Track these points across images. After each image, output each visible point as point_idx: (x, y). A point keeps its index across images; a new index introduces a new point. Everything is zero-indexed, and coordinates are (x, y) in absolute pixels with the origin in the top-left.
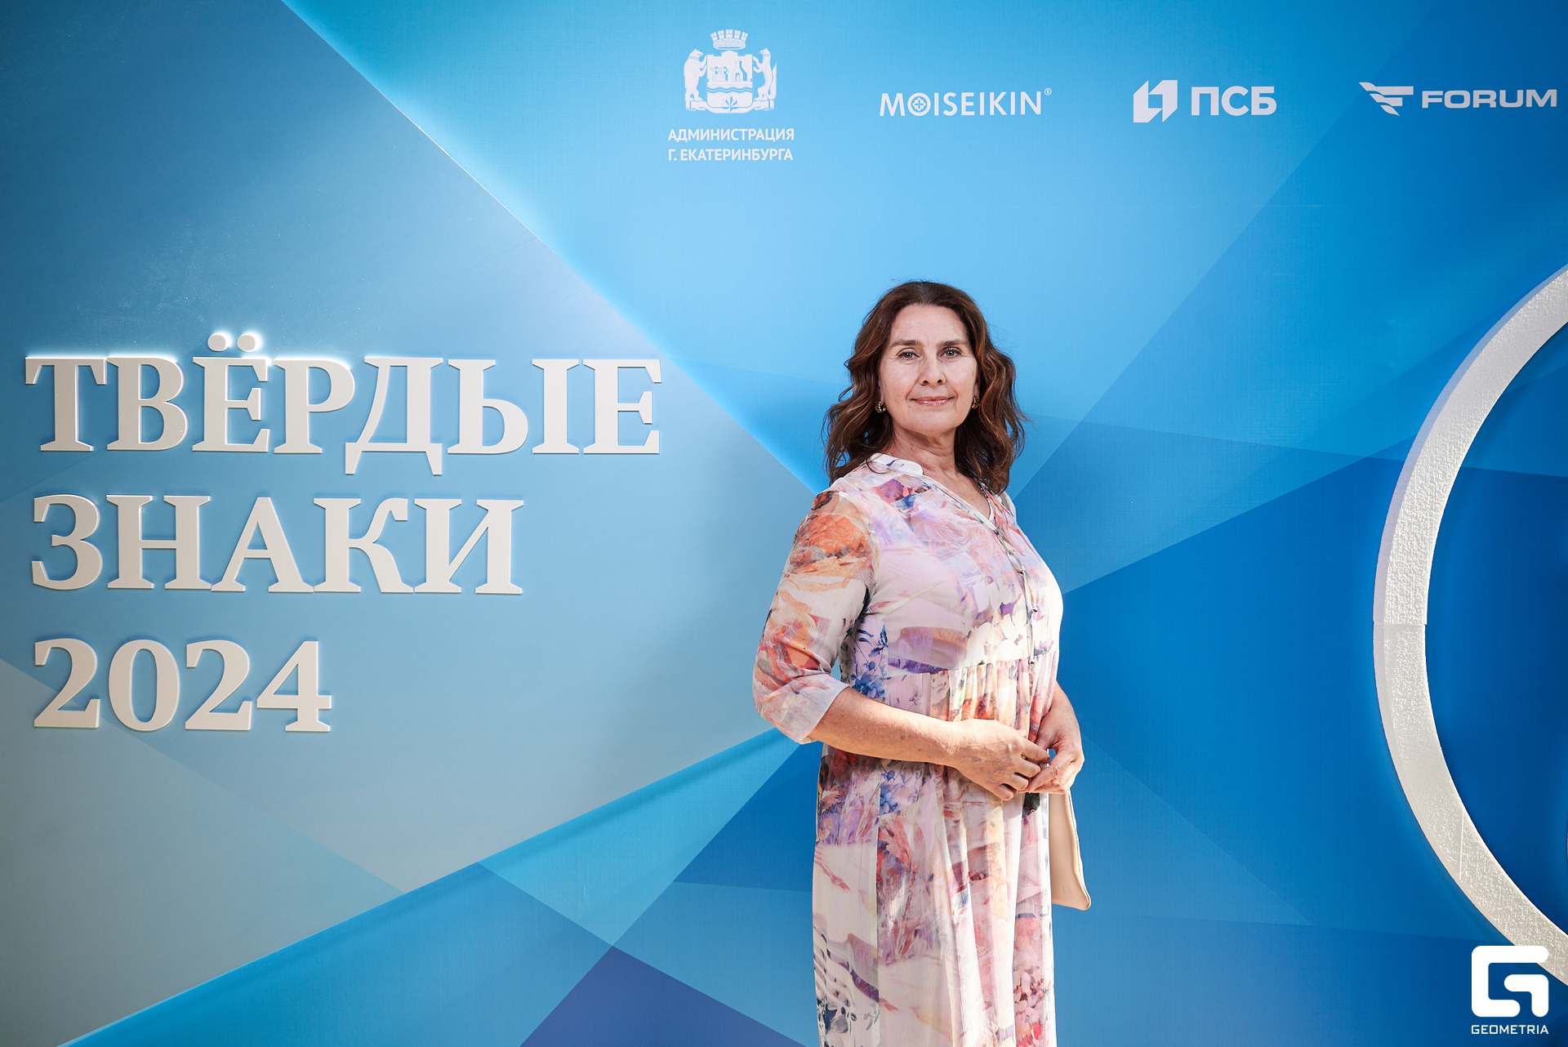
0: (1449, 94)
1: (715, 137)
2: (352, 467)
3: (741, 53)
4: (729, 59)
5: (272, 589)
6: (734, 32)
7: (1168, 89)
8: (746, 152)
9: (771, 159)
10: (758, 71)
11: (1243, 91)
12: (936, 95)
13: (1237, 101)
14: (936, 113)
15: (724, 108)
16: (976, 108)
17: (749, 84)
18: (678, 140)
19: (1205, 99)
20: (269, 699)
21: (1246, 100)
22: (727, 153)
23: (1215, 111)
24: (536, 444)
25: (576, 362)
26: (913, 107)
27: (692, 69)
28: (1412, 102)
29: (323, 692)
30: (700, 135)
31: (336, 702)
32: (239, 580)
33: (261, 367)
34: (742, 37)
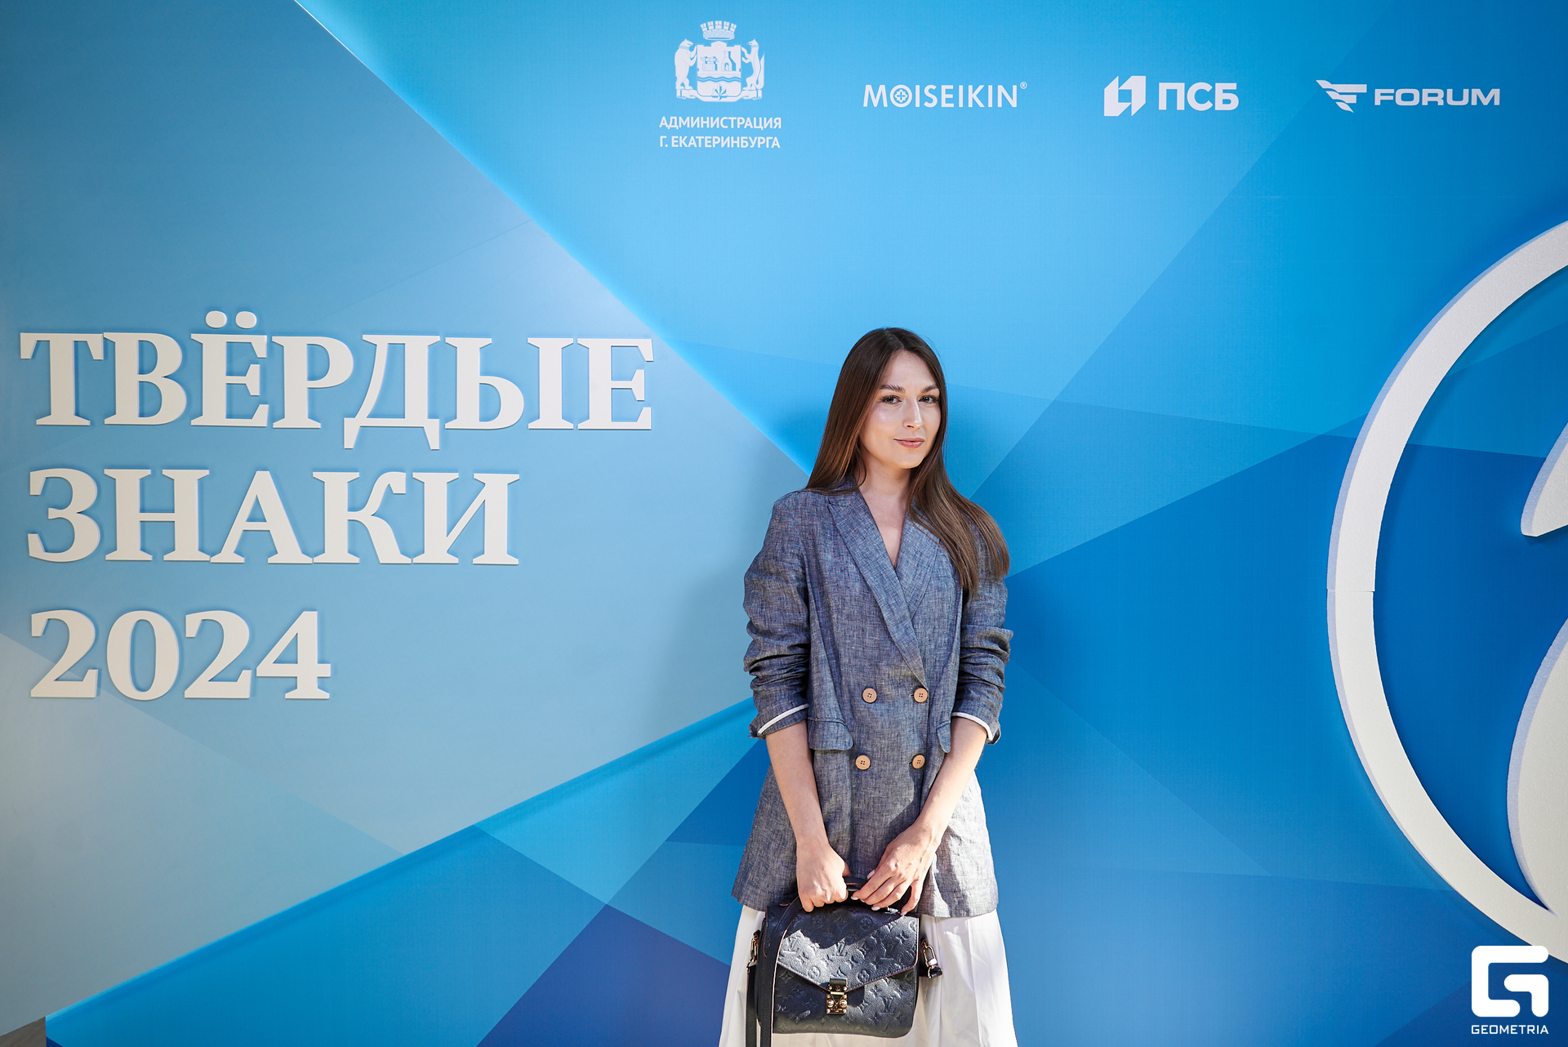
0: (1400, 92)
1: (705, 125)
2: (350, 441)
3: (730, 43)
4: (719, 50)
5: (271, 560)
6: (723, 23)
7: (1137, 85)
8: (735, 139)
9: (759, 146)
10: (747, 62)
11: (1207, 87)
12: (918, 87)
13: (1201, 96)
14: (918, 105)
15: (714, 97)
16: (955, 100)
17: (738, 74)
18: (669, 127)
19: (1172, 94)
20: (267, 668)
21: (1210, 96)
22: (717, 140)
23: (1181, 106)
24: (532, 420)
25: (571, 341)
26: (895, 99)
27: (683, 58)
28: (1365, 99)
29: (321, 661)
30: (691, 122)
31: (334, 670)
32: (238, 552)
33: (260, 344)
34: (731, 29)
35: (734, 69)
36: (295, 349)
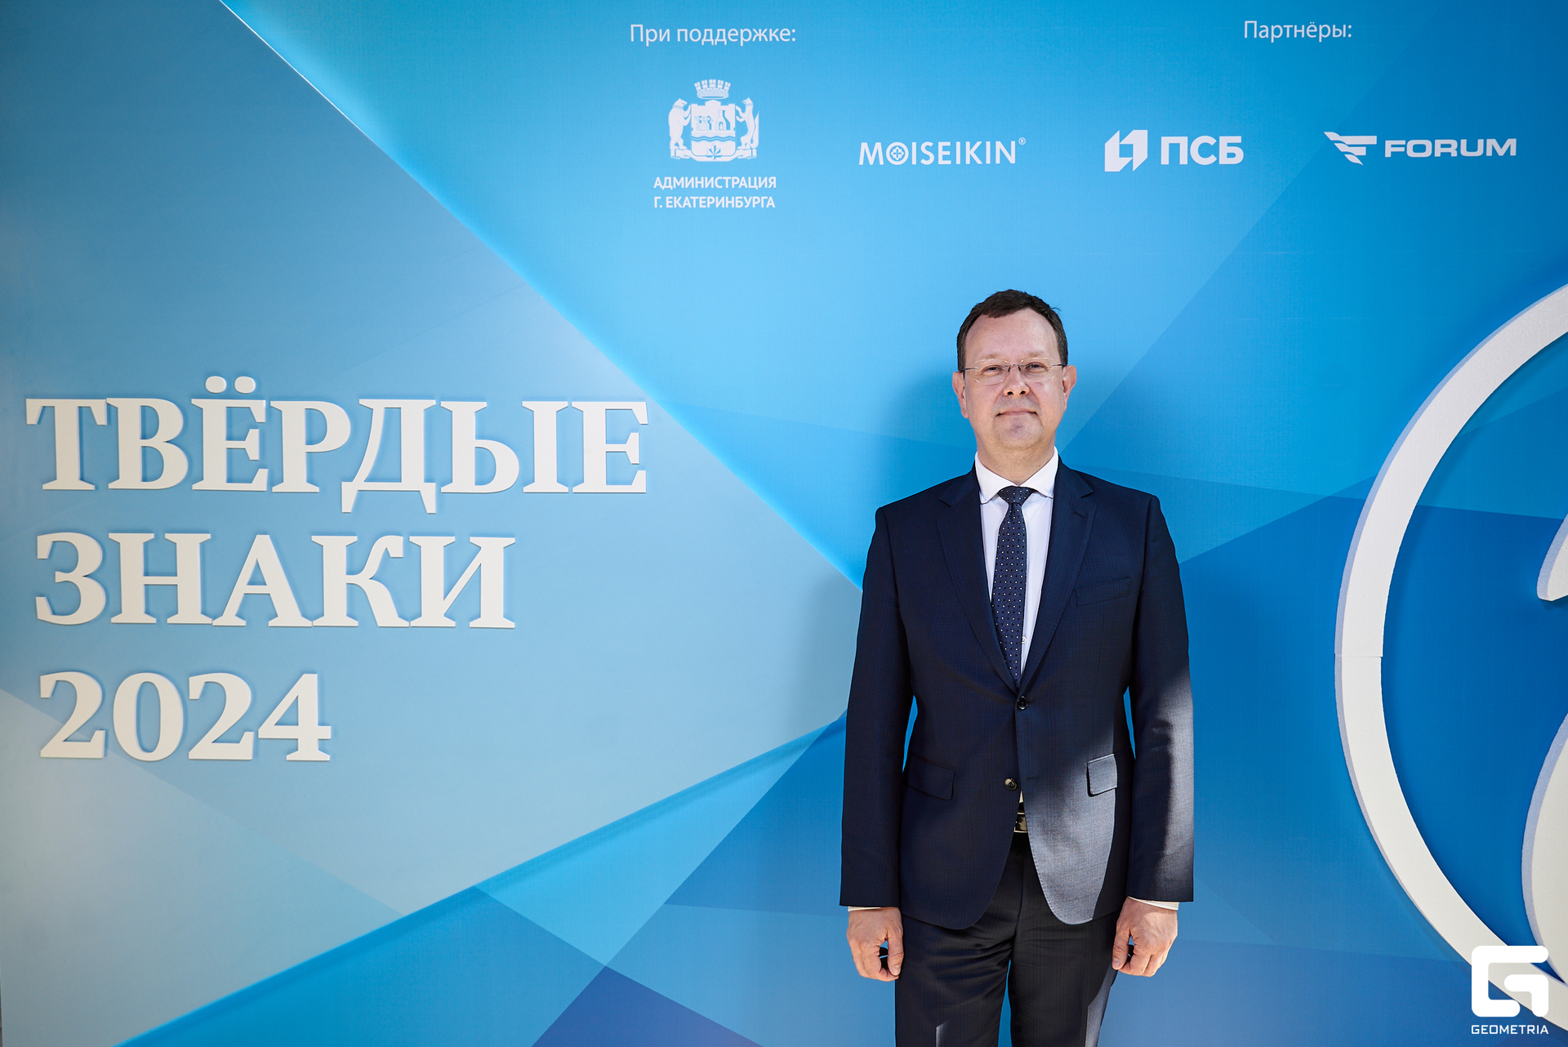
0: (1412, 143)
1: (699, 185)
2: (348, 505)
3: (724, 102)
4: (713, 109)
5: (271, 623)
6: (717, 82)
7: (1139, 139)
9: (754, 206)
10: (741, 120)
11: (1211, 141)
12: (914, 144)
13: (1205, 150)
14: (914, 162)
15: (708, 156)
16: (952, 157)
17: (732, 133)
18: (663, 187)
19: (1174, 148)
20: (269, 730)
21: (1213, 150)
22: (711, 200)
23: (1183, 160)
24: (526, 484)
25: (565, 404)
26: (891, 156)
27: (677, 118)
28: (1375, 151)
29: (322, 723)
30: (684, 182)
31: (335, 732)
32: (239, 615)
33: (258, 409)
34: (725, 87)
35: (728, 128)
36: (293, 413)
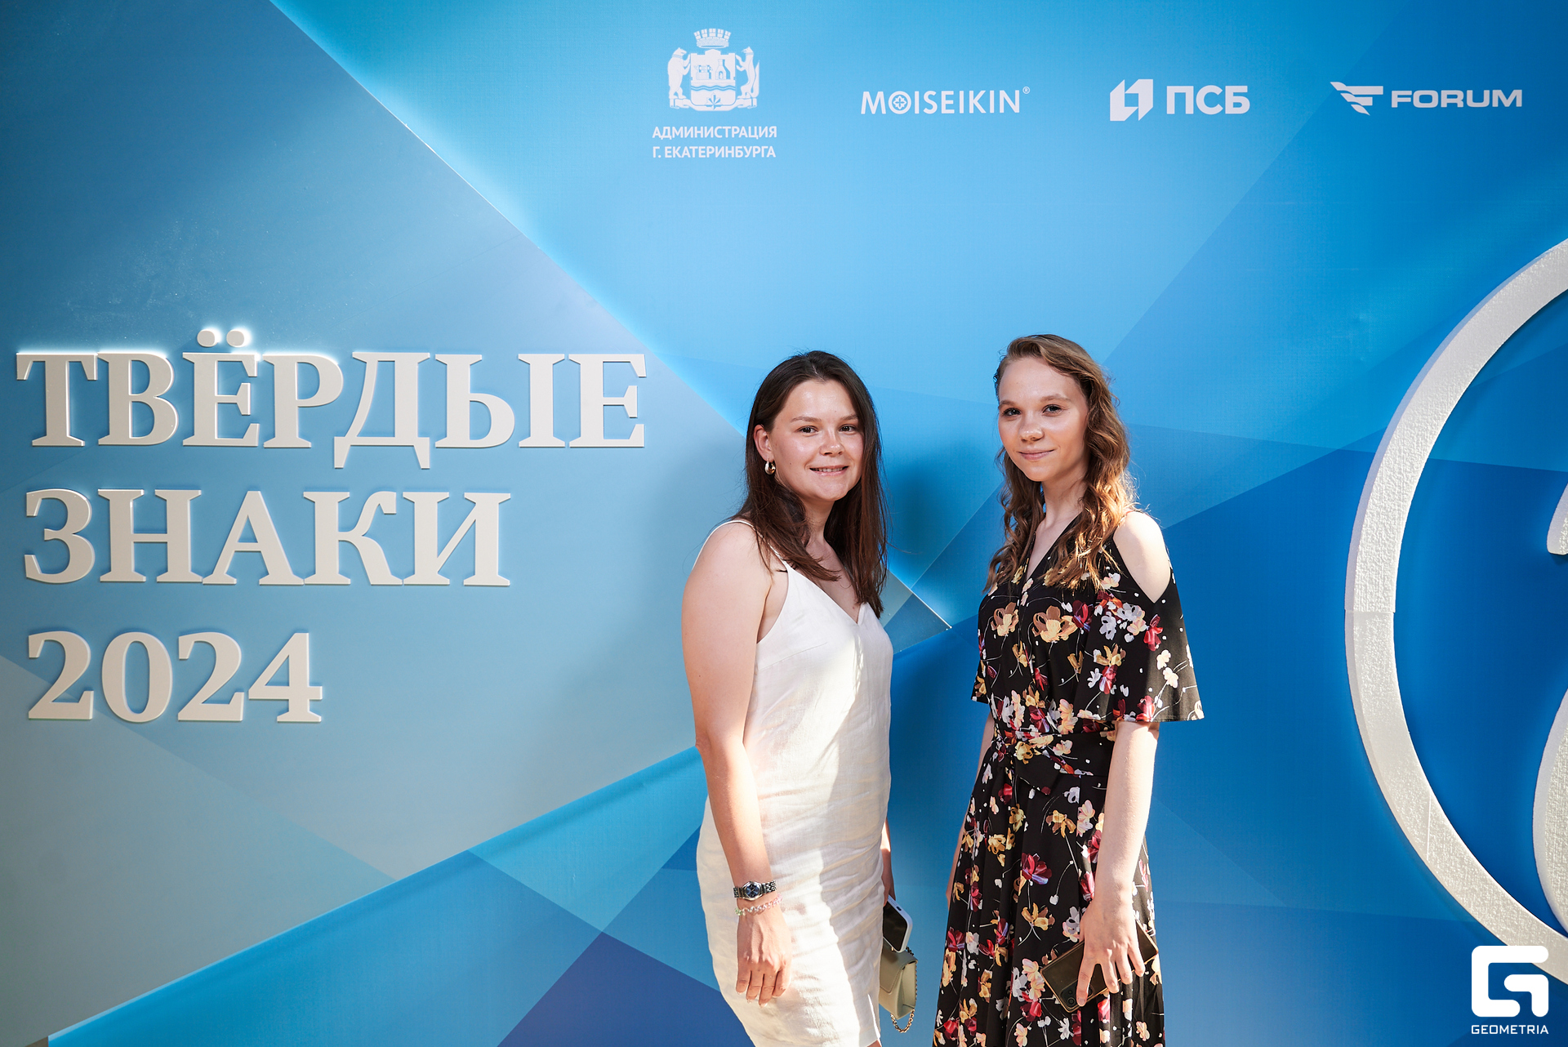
0: (1418, 94)
1: (699, 135)
2: (340, 460)
3: (724, 51)
4: (713, 58)
5: (263, 581)
6: (717, 31)
7: (1144, 88)
8: (730, 149)
9: (754, 156)
10: (741, 70)
11: (1217, 90)
12: (917, 94)
13: (1211, 100)
14: (917, 111)
15: (707, 106)
16: (956, 106)
17: (732, 82)
18: (662, 137)
19: (1180, 98)
20: (261, 690)
21: (1220, 99)
22: (711, 150)
23: (1189, 110)
24: (523, 438)
25: (562, 356)
26: (894, 106)
27: (676, 67)
28: (1381, 102)
29: (314, 683)
30: (684, 132)
31: (327, 692)
32: (230, 573)
33: (250, 362)
34: (725, 37)
35: (728, 77)
36: (286, 367)
